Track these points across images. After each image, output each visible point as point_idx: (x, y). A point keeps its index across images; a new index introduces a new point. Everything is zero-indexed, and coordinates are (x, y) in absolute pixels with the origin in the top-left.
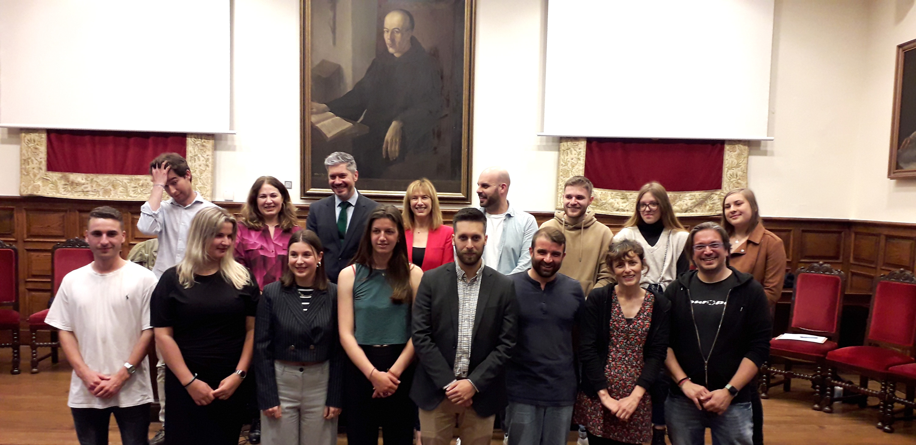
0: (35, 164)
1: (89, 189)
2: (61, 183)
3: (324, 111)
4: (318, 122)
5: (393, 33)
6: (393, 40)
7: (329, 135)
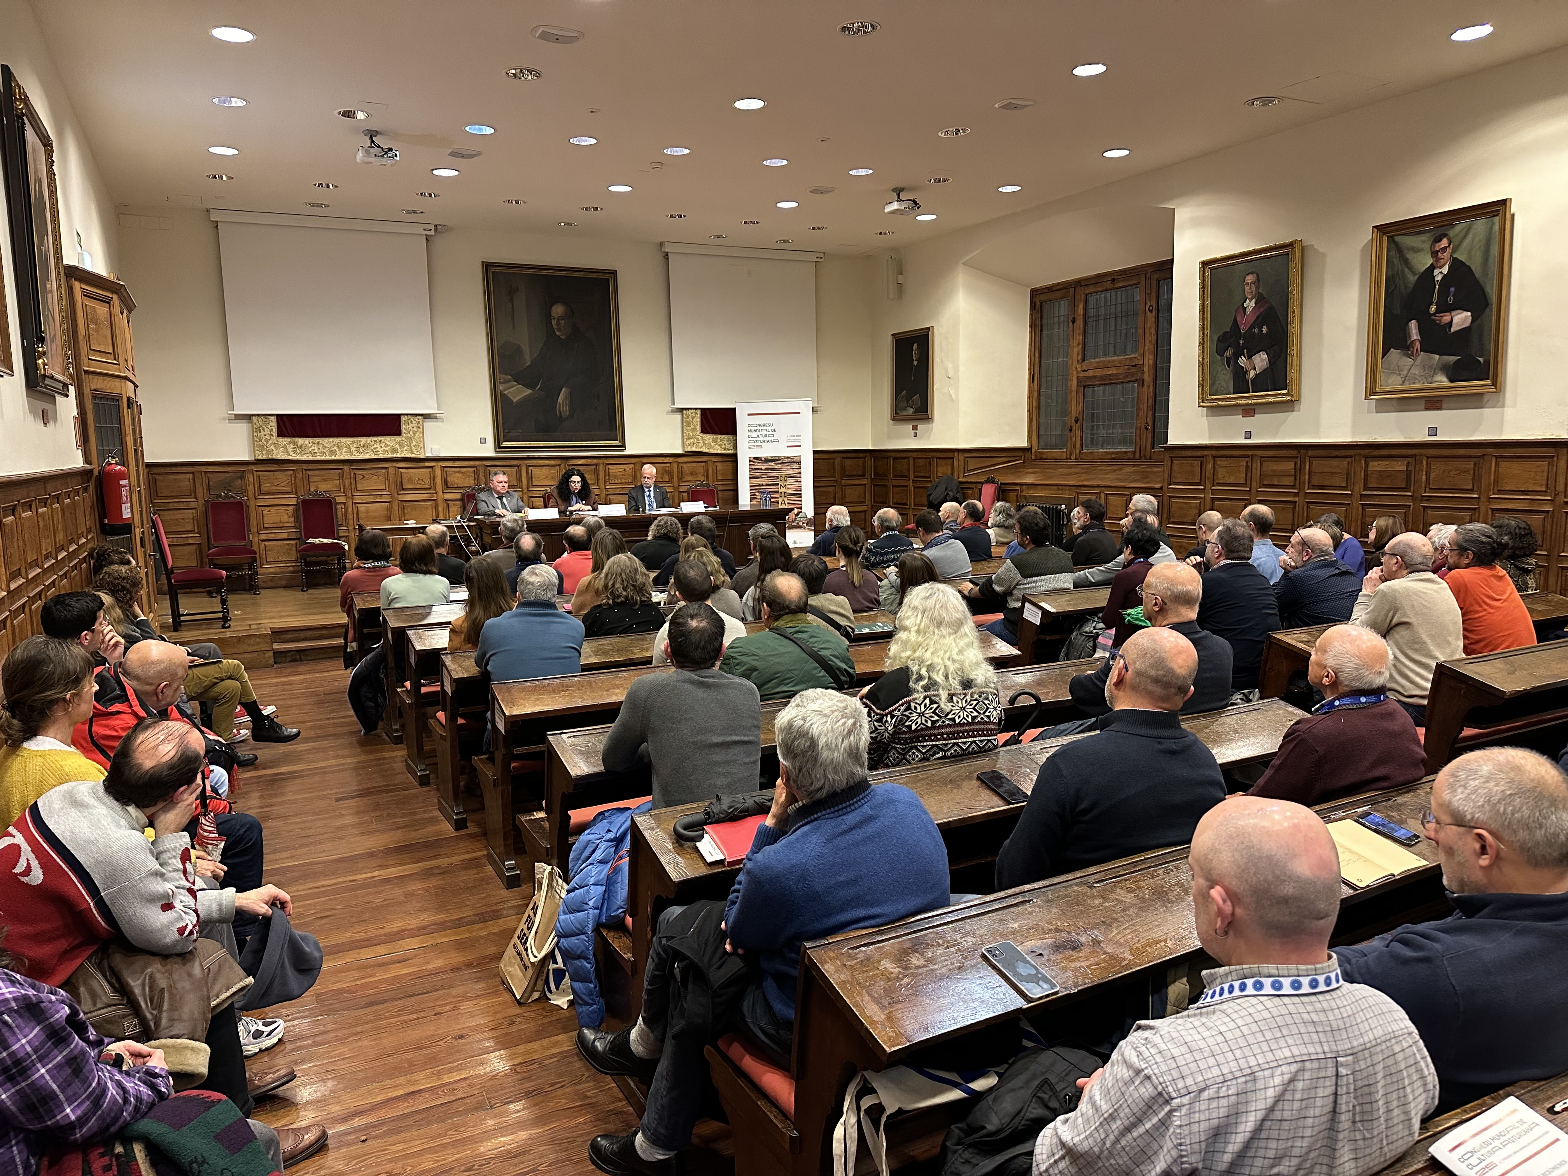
0: (267, 432)
1: (316, 451)
2: (290, 448)
3: (509, 381)
4: (505, 390)
5: (558, 320)
6: (558, 324)
7: (515, 400)
